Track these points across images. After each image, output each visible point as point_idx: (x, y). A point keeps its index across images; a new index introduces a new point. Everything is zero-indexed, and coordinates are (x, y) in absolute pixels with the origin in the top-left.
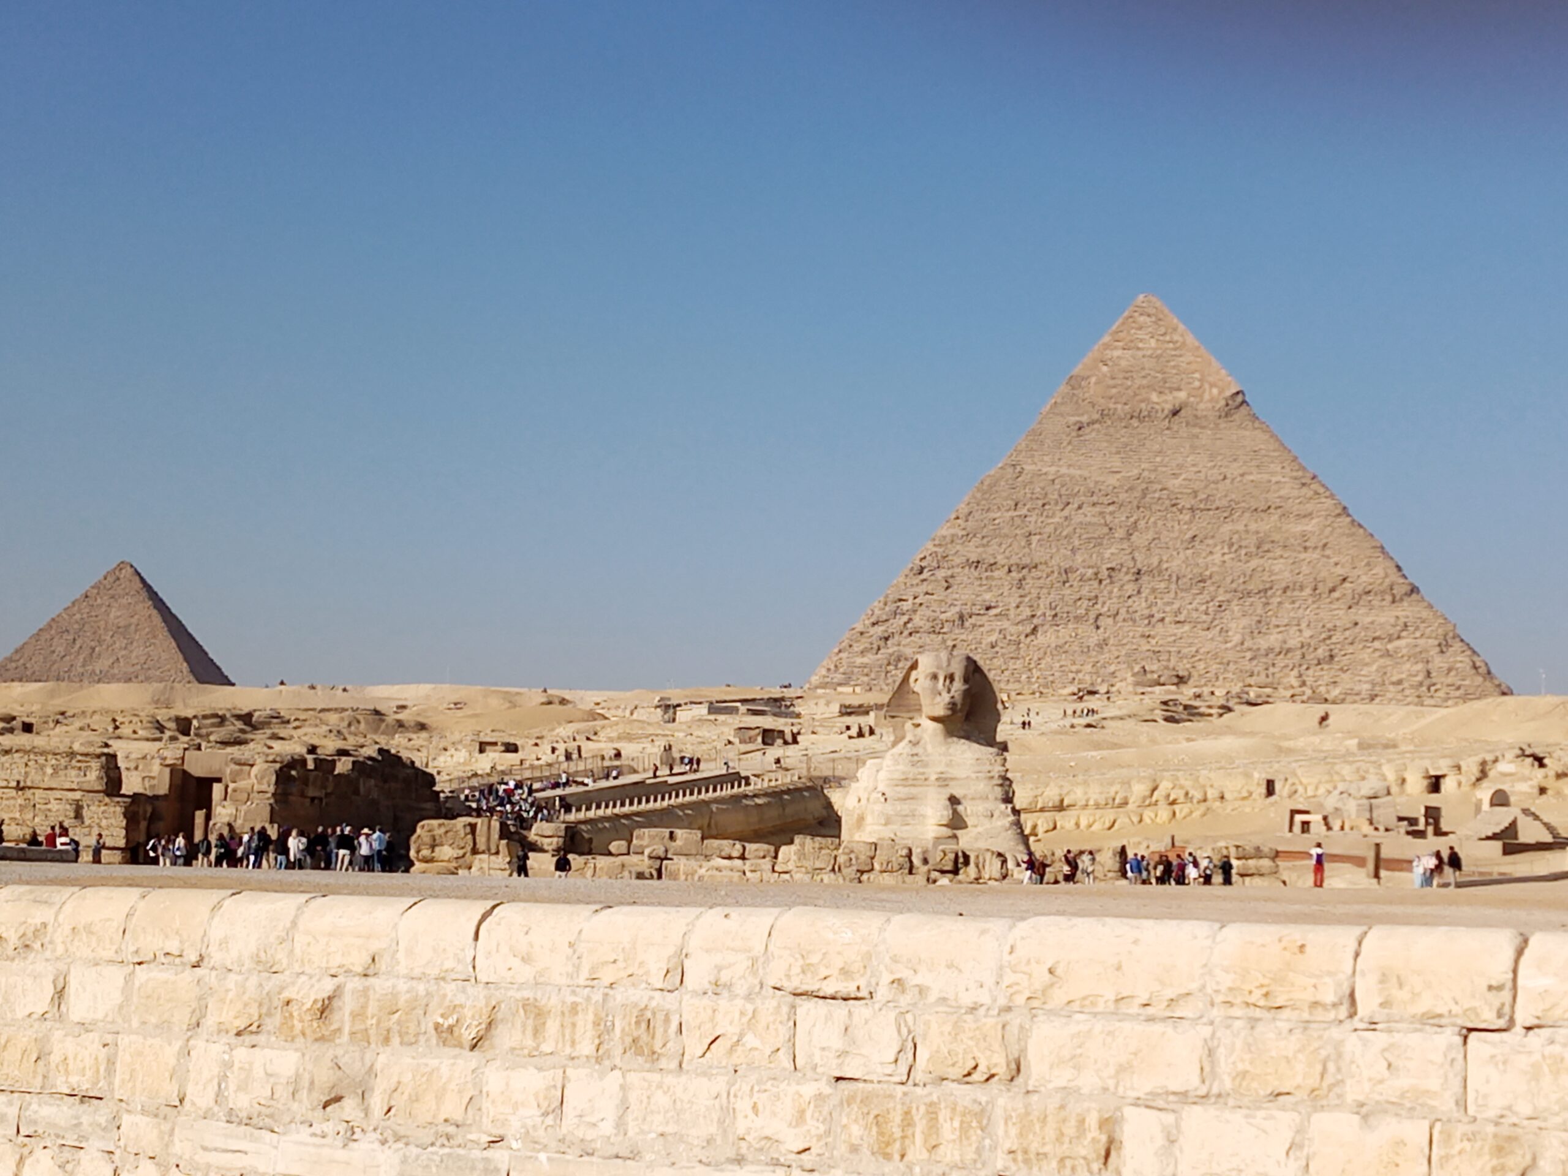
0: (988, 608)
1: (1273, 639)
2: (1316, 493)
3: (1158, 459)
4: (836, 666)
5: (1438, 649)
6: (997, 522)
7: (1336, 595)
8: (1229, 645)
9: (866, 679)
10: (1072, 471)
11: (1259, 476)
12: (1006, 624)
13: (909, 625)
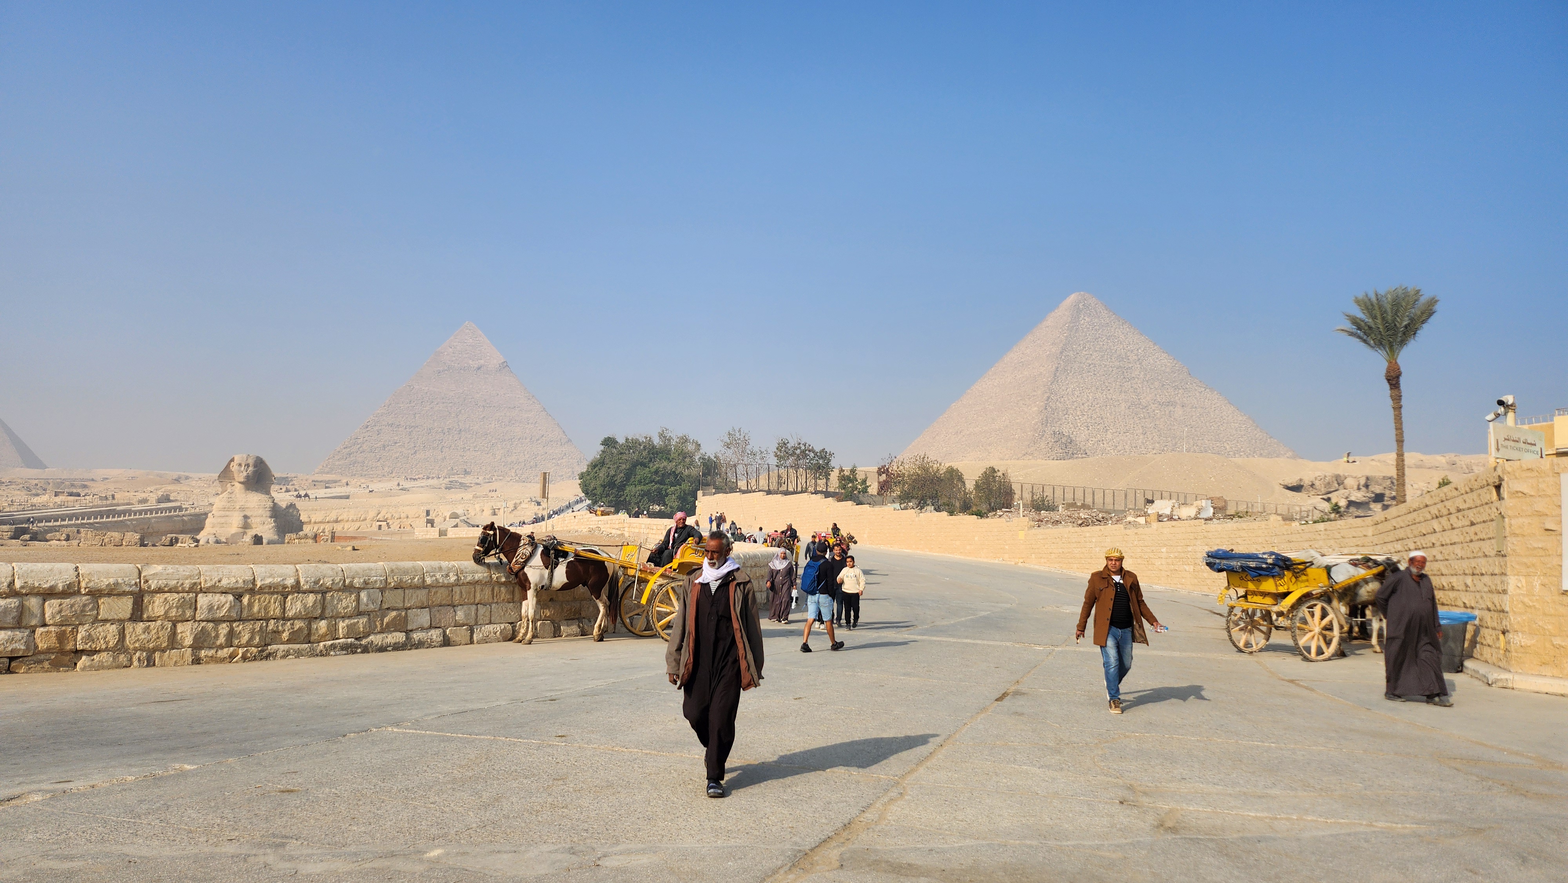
0: (396, 443)
2: (534, 403)
3: (471, 386)
6: (401, 408)
10: (435, 389)
11: (511, 395)
12: (404, 449)
13: (361, 449)
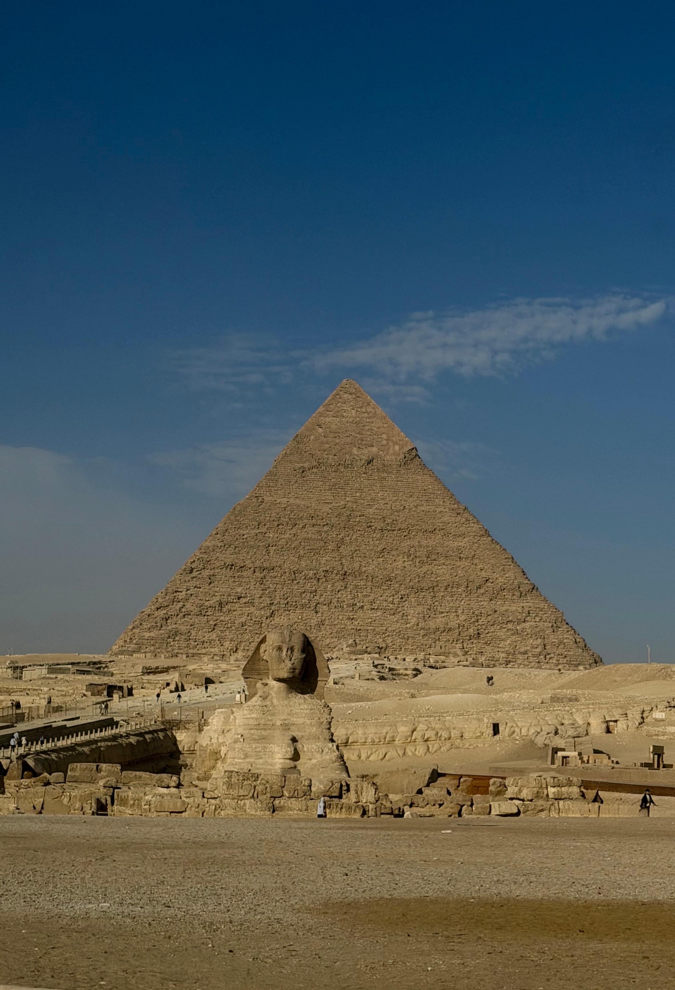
0: (239, 598)
1: (439, 621)
2: (467, 520)
3: (358, 494)
4: (131, 639)
5: (551, 630)
6: (245, 536)
7: (482, 591)
8: (408, 625)
9: (152, 648)
10: (298, 501)
11: (428, 507)
12: (253, 609)
13: (183, 610)
